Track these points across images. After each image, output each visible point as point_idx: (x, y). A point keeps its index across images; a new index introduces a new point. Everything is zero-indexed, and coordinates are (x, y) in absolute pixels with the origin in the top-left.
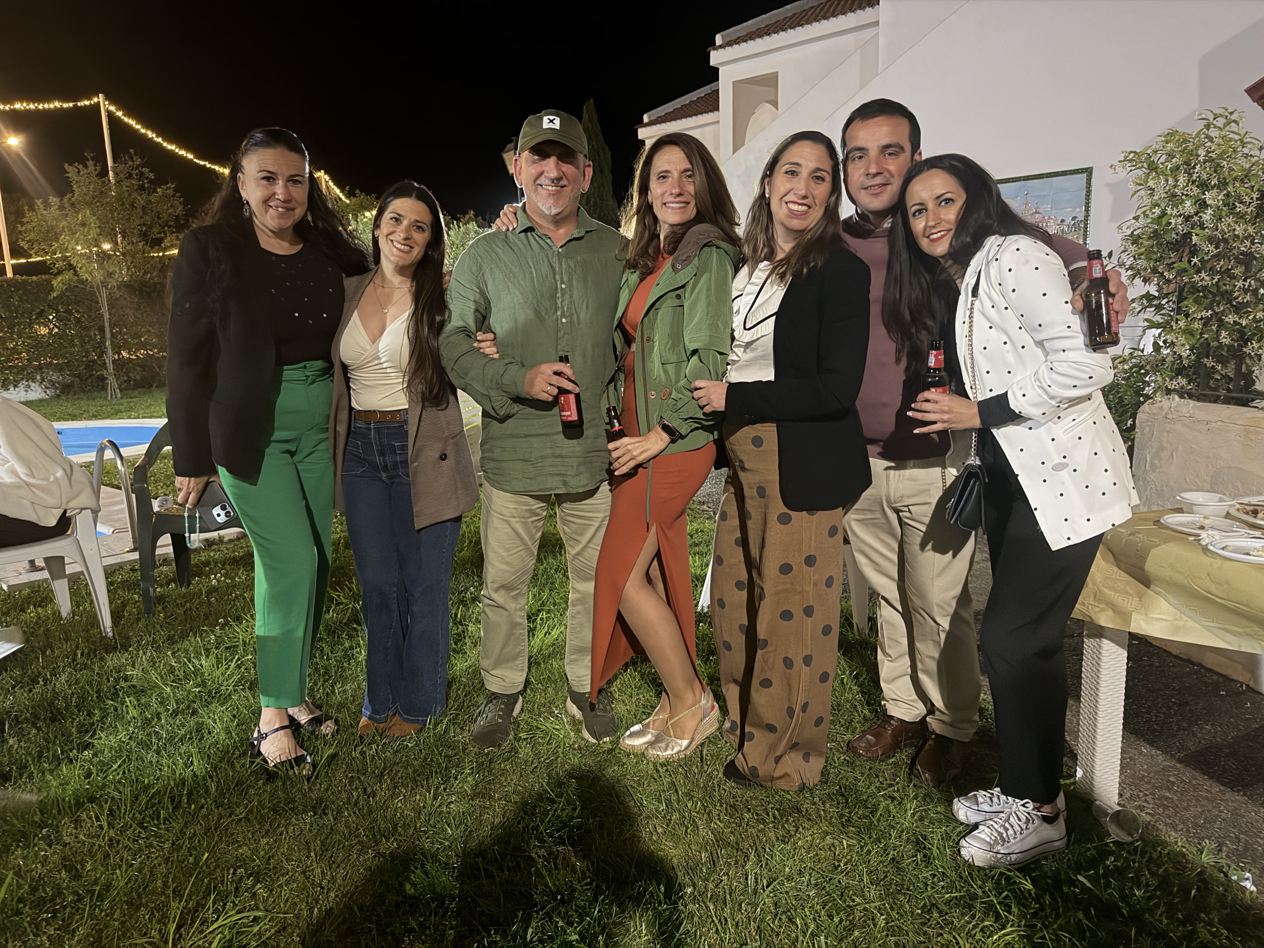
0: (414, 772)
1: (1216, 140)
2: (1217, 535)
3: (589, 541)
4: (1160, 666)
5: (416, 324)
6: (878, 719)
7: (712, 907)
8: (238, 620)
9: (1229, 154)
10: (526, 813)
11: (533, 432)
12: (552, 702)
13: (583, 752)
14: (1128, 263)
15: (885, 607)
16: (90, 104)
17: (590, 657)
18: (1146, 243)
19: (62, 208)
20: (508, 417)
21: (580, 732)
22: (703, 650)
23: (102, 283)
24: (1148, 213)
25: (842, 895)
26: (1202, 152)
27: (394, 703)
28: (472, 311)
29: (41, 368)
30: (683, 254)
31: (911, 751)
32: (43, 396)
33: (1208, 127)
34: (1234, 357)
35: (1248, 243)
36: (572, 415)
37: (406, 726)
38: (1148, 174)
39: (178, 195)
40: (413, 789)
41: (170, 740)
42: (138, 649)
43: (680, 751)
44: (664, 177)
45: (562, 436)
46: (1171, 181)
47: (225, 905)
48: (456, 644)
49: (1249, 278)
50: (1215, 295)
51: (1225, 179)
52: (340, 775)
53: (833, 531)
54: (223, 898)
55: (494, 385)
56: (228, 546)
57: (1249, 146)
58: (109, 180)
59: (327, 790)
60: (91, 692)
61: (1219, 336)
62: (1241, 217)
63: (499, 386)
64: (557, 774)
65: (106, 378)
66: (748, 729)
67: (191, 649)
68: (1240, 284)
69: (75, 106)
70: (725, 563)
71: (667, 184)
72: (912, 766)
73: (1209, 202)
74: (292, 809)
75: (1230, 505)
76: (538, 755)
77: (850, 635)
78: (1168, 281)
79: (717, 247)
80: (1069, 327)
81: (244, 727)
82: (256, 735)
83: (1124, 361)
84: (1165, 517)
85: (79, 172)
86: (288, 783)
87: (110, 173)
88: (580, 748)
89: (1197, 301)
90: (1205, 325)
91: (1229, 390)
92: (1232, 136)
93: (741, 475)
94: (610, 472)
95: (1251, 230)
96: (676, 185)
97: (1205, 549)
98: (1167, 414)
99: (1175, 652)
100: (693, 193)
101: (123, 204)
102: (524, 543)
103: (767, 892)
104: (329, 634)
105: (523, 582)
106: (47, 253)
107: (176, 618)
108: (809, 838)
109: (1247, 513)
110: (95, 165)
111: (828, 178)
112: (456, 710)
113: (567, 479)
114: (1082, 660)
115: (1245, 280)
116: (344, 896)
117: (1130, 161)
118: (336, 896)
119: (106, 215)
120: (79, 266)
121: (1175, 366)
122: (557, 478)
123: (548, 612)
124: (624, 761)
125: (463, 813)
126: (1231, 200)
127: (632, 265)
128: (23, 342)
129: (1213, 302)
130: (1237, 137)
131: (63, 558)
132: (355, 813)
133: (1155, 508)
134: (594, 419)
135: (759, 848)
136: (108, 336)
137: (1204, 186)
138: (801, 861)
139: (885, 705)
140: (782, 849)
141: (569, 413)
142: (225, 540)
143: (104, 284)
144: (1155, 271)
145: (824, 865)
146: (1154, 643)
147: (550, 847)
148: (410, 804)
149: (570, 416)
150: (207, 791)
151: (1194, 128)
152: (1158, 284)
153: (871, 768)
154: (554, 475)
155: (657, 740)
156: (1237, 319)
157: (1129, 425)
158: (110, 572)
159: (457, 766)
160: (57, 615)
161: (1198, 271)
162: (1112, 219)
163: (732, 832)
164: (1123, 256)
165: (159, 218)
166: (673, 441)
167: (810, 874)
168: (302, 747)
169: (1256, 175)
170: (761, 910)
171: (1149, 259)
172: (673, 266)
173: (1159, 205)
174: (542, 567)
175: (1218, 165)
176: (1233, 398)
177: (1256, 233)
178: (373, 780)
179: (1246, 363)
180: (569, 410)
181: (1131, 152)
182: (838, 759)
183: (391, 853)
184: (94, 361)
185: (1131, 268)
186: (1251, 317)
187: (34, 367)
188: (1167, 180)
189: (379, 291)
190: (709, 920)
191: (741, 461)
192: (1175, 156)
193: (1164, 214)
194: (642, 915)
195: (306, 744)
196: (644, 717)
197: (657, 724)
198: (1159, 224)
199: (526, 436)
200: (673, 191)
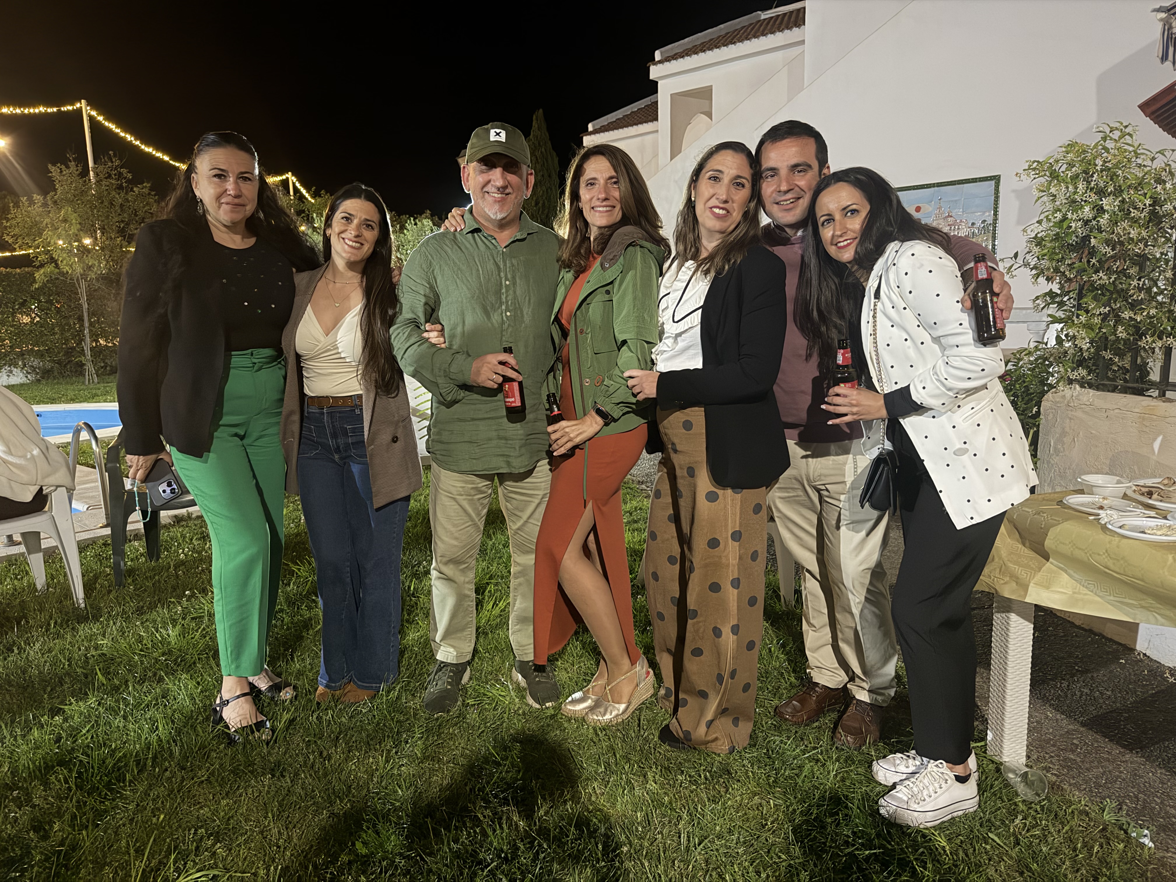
0: (368, 736)
1: (1112, 151)
2: (1115, 514)
3: (529, 518)
4: (1064, 636)
5: (369, 316)
6: (804, 686)
7: (646, 864)
8: (203, 592)
9: (1124, 163)
10: (472, 775)
11: (480, 416)
12: (499, 670)
13: (527, 717)
14: (1033, 263)
15: (809, 580)
16: (73, 109)
17: (532, 627)
18: (1049, 245)
19: (45, 205)
20: (455, 402)
21: (525, 698)
22: (641, 621)
23: (81, 275)
24: (1050, 217)
25: (769, 852)
26: (1099, 162)
27: (348, 671)
28: (422, 304)
29: (24, 355)
30: (610, 253)
31: (834, 715)
32: (24, 380)
33: (1104, 139)
34: (1130, 350)
35: (1142, 246)
36: (515, 401)
37: (360, 692)
38: (1051, 181)
39: (153, 193)
40: (366, 752)
41: (137, 706)
42: (108, 620)
43: (617, 715)
44: (592, 184)
45: (505, 420)
46: (1071, 188)
47: (186, 863)
48: (409, 615)
49: (1143, 277)
50: (1112, 293)
51: (1120, 186)
52: (297, 739)
53: (758, 509)
54: (184, 856)
55: (442, 373)
56: (196, 522)
57: (1142, 157)
58: (90, 180)
59: (285, 753)
60: (63, 660)
61: (1116, 331)
62: (1135, 222)
63: (447, 375)
64: (503, 739)
65: (84, 365)
66: (681, 696)
67: (159, 619)
68: (1135, 283)
69: (59, 110)
70: (658, 538)
71: (595, 190)
72: (834, 730)
73: (1106, 208)
74: (252, 772)
75: (1127, 487)
76: (484, 720)
77: (778, 607)
78: (1069, 280)
79: (641, 247)
80: (961, 324)
81: (207, 694)
82: (218, 702)
83: (1030, 354)
84: (1067, 498)
85: (61, 172)
86: (248, 747)
87: (91, 173)
88: (524, 714)
89: (1095, 298)
90: (1103, 320)
91: (1125, 381)
92: (1126, 147)
93: (673, 456)
94: (549, 453)
95: (1144, 234)
96: (602, 190)
97: (1104, 528)
98: (1068, 402)
99: (1078, 623)
100: (618, 198)
101: (102, 203)
102: (472, 520)
103: (699, 849)
104: (288, 606)
105: (471, 556)
106: (30, 247)
107: (145, 590)
108: (738, 798)
109: (1143, 494)
110: (77, 166)
111: (748, 185)
112: (408, 677)
113: (510, 460)
114: (992, 630)
115: (1139, 279)
116: (299, 855)
117: (1034, 169)
118: (292, 855)
119: (87, 213)
120: (60, 259)
121: (1076, 358)
122: (501, 459)
123: (496, 584)
124: (566, 725)
125: (414, 775)
126: (1126, 206)
127: (567, 265)
128: (6, 331)
129: (1110, 300)
130: (1131, 149)
131: (39, 533)
132: (311, 775)
133: (1058, 489)
134: (535, 405)
135: (692, 808)
136: (87, 324)
137: (1101, 193)
138: (731, 820)
139: (810, 673)
140: (713, 809)
141: (513, 399)
142: (194, 516)
143: (84, 276)
144: (1057, 270)
145: (753, 823)
146: (1058, 614)
147: (495, 808)
148: (364, 767)
149: (515, 402)
150: (171, 754)
151: (1092, 140)
152: (1060, 283)
153: (796, 732)
154: (498, 455)
155: (597, 705)
156: (1132, 315)
157: (1034, 412)
158: (83, 547)
159: (408, 731)
160: (32, 587)
161: (1097, 271)
162: (1019, 223)
163: (665, 793)
164: (1028, 257)
165: (136, 215)
166: (606, 424)
167: (739, 833)
168: (262, 713)
169: (1149, 183)
170: (693, 867)
171: (1051, 260)
172: (602, 265)
173: (1060, 210)
174: (491, 543)
175: (1115, 174)
176: (1129, 388)
177: (1149, 237)
178: (329, 744)
179: (1141, 356)
180: (513, 396)
181: (1034, 162)
182: (766, 723)
183: (344, 813)
184: (73, 348)
185: (1035, 268)
186: (1145, 314)
187: (16, 353)
188: (1067, 188)
189: (331, 286)
190: (644, 877)
191: (673, 444)
192: (1074, 166)
193: (1065, 218)
194: (581, 872)
195: (266, 709)
196: (585, 684)
197: (596, 689)
198: (1060, 227)
199: (473, 419)
200: (600, 196)
